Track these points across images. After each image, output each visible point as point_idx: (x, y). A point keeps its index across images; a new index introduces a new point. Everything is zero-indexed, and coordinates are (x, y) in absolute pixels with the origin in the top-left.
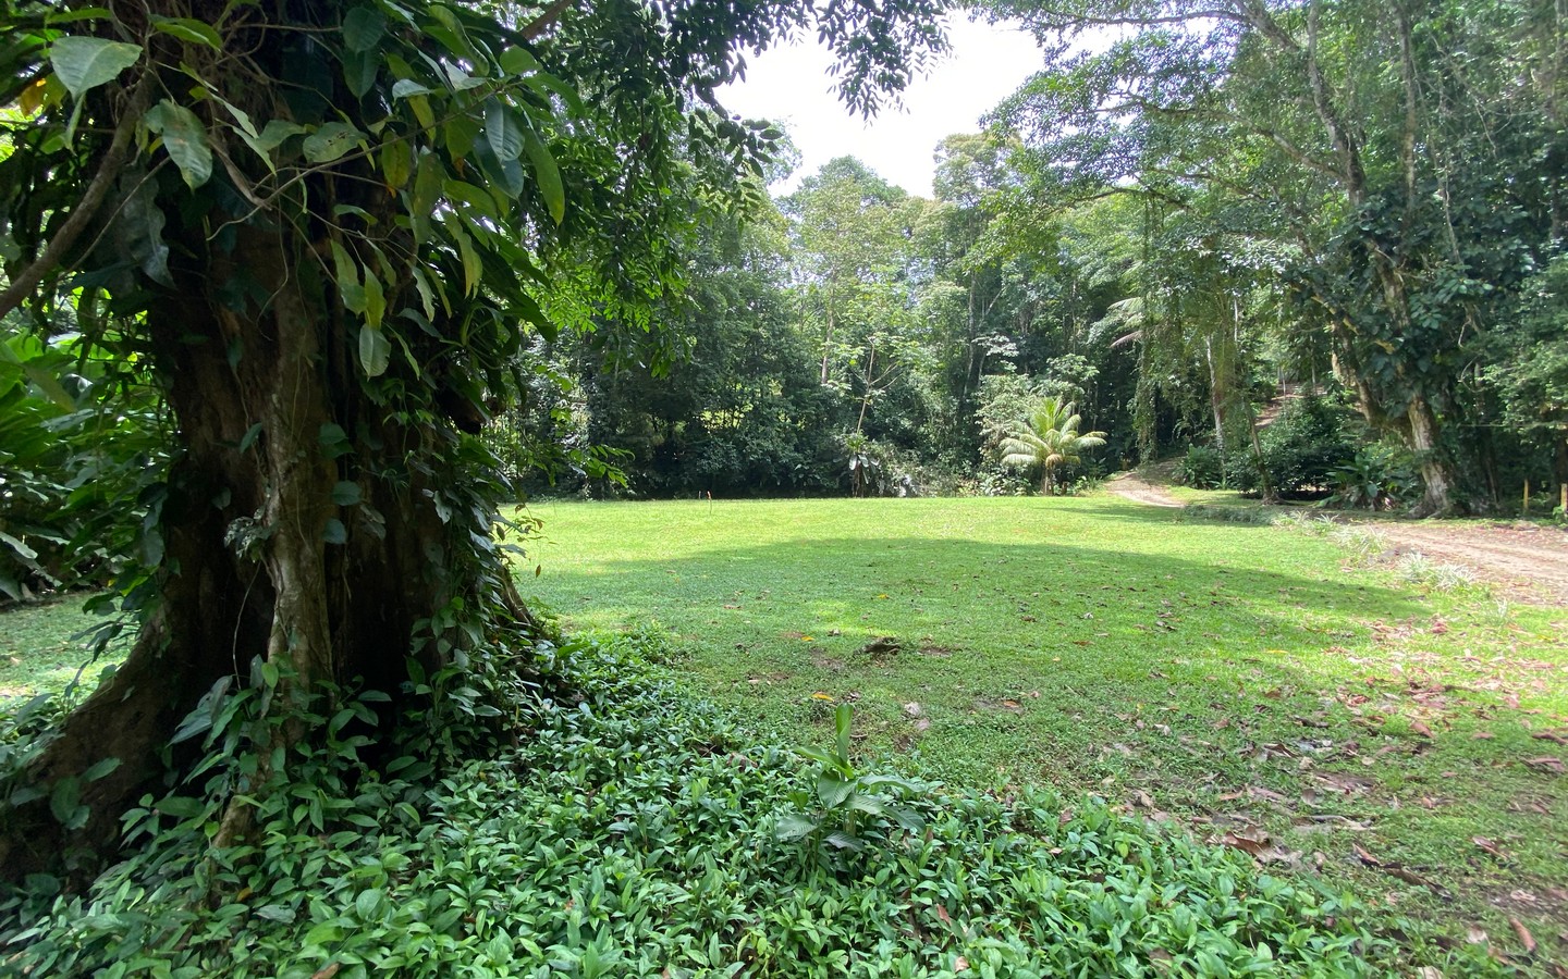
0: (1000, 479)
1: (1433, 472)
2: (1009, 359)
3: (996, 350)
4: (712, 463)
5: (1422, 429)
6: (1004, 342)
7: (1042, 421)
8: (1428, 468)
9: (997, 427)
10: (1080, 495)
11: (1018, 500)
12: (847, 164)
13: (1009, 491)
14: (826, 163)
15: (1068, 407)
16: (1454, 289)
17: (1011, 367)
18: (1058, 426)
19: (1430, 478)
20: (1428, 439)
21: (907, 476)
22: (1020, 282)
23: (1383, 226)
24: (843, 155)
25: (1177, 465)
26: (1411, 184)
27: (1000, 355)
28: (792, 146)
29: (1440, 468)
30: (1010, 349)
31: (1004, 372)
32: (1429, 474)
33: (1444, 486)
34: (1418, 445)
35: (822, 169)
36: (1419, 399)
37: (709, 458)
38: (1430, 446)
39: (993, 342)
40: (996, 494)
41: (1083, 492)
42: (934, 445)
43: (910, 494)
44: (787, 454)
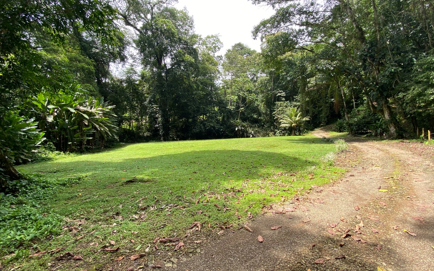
0: (281, 131)
1: (391, 125)
2: (283, 97)
3: (279, 94)
4: (196, 130)
5: (387, 113)
6: (282, 92)
7: (292, 114)
8: (389, 124)
9: (279, 116)
10: (303, 135)
11: (287, 137)
12: (239, 45)
13: (284, 135)
14: (234, 45)
15: (299, 110)
16: (390, 71)
17: (284, 99)
18: (296, 116)
19: (390, 127)
20: (389, 116)
21: (253, 132)
22: (285, 75)
23: (370, 53)
24: (238, 43)
25: (334, 126)
26: (379, 39)
27: (280, 96)
28: (220, 42)
29: (393, 124)
30: (283, 94)
31: (282, 101)
32: (390, 126)
33: (395, 130)
34: (386, 117)
35: (233, 47)
36: (385, 104)
37: (196, 129)
38: (389, 117)
39: (278, 92)
40: (280, 136)
41: (304, 134)
42: (263, 122)
43: (253, 136)
44: (217, 127)
